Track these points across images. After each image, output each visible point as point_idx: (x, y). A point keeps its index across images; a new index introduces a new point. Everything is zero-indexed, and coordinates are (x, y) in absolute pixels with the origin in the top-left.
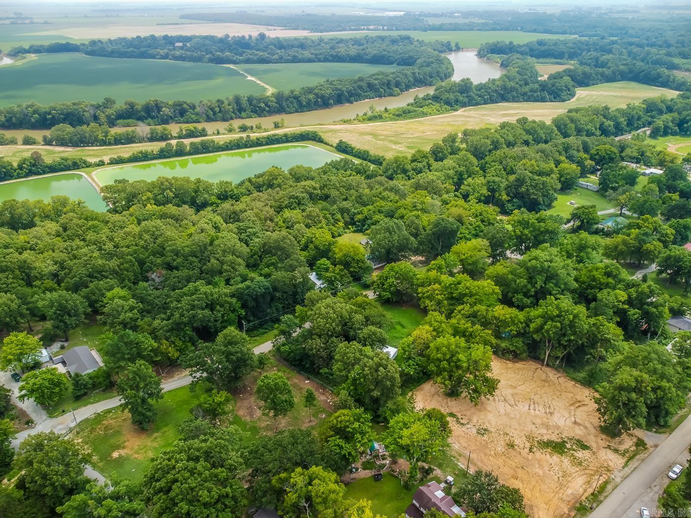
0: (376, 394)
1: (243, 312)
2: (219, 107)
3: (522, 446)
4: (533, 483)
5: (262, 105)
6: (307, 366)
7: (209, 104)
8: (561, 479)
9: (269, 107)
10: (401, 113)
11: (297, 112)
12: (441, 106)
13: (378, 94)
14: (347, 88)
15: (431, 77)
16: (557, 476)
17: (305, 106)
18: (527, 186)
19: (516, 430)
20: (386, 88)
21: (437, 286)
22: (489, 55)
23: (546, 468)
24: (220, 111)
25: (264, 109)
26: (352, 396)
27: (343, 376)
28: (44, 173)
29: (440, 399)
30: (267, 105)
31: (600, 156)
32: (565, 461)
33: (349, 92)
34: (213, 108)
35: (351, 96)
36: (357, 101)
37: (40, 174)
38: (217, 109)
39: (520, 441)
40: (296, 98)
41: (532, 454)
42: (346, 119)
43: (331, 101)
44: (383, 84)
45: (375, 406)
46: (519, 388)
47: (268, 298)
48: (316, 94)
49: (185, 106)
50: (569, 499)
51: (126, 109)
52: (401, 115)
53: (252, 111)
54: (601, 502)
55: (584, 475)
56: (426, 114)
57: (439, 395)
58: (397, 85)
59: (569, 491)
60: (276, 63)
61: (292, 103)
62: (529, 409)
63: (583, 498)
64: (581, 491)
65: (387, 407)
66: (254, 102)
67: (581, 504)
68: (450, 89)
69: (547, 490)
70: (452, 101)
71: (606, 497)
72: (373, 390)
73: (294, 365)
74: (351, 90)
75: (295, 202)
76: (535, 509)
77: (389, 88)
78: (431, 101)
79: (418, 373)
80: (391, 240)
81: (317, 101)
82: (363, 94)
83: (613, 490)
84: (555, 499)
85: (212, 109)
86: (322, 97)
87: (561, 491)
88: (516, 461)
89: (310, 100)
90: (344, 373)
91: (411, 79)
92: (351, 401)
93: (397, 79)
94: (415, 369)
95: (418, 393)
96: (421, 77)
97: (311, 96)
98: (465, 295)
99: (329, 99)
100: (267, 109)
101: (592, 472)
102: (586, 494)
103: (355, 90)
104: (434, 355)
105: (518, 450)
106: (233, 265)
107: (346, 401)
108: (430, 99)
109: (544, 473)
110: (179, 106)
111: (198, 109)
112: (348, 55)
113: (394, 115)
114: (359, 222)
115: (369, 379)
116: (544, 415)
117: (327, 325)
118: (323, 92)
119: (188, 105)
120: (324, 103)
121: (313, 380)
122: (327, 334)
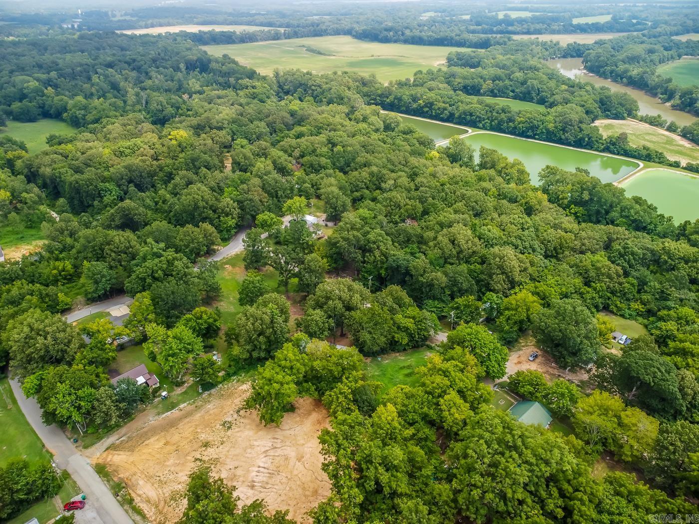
3: (205, 453)
4: (158, 456)
8: (158, 478)
16: (161, 475)
19: (228, 451)
23: (172, 469)
28: (618, 154)
32: (180, 487)
37: (614, 154)
39: (211, 453)
41: (193, 459)
50: (133, 480)
54: (122, 505)
55: (159, 499)
59: (141, 482)
62: (259, 467)
63: (131, 491)
64: (140, 492)
67: (124, 487)
69: (147, 465)
71: (127, 511)
76: (130, 453)
83: (133, 521)
84: (136, 470)
87: (143, 476)
88: (186, 447)
101: (160, 507)
102: (133, 495)
105: (200, 450)
109: (168, 466)
116: (250, 479)
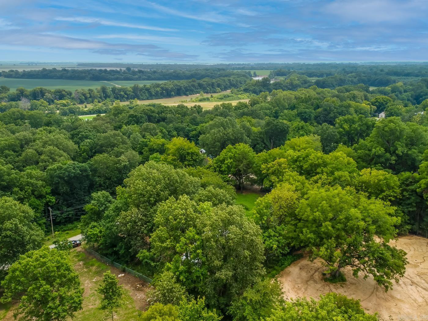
0: (224, 274)
1: (53, 199)
2: (89, 93)
5: (122, 93)
6: (122, 252)
7: (82, 92)
9: (127, 95)
10: (223, 97)
11: (148, 99)
12: (250, 94)
13: (206, 91)
14: (184, 85)
15: (241, 84)
17: (154, 96)
18: (334, 113)
20: (211, 87)
21: (282, 160)
22: (276, 77)
24: (91, 97)
25: (124, 97)
26: (183, 284)
27: (167, 248)
29: (319, 286)
30: (125, 94)
31: (379, 103)
33: (185, 88)
34: (86, 94)
35: (187, 91)
36: (191, 94)
38: (88, 95)
40: (148, 90)
42: (183, 101)
43: (173, 93)
44: (209, 85)
45: (222, 300)
46: (421, 266)
47: (87, 183)
48: (162, 88)
49: (64, 93)
51: (17, 94)
52: (223, 98)
53: (115, 98)
56: (240, 99)
57: (315, 282)
58: (219, 86)
60: (136, 80)
61: (144, 93)
65: (245, 298)
66: (117, 91)
68: (255, 85)
70: (258, 91)
72: (220, 269)
73: (106, 255)
74: (187, 87)
75: (134, 120)
77: (213, 88)
78: (243, 92)
79: (283, 248)
80: (226, 133)
81: (163, 92)
82: (195, 90)
85: (84, 95)
86: (167, 90)
89: (157, 92)
90: (168, 244)
91: (228, 84)
92: (180, 290)
93: (219, 82)
94: (278, 241)
95: (283, 280)
96: (234, 83)
97: (158, 89)
98: (318, 165)
99: (171, 91)
100: (126, 96)
103: (189, 87)
104: (308, 214)
106: (53, 156)
107: (171, 291)
108: (242, 91)
110: (59, 93)
111: (73, 95)
112: (185, 75)
113: (217, 98)
114: (193, 137)
115: (211, 247)
117: (148, 188)
118: (167, 86)
119: (66, 92)
120: (167, 94)
121: (129, 273)
122: (149, 201)
